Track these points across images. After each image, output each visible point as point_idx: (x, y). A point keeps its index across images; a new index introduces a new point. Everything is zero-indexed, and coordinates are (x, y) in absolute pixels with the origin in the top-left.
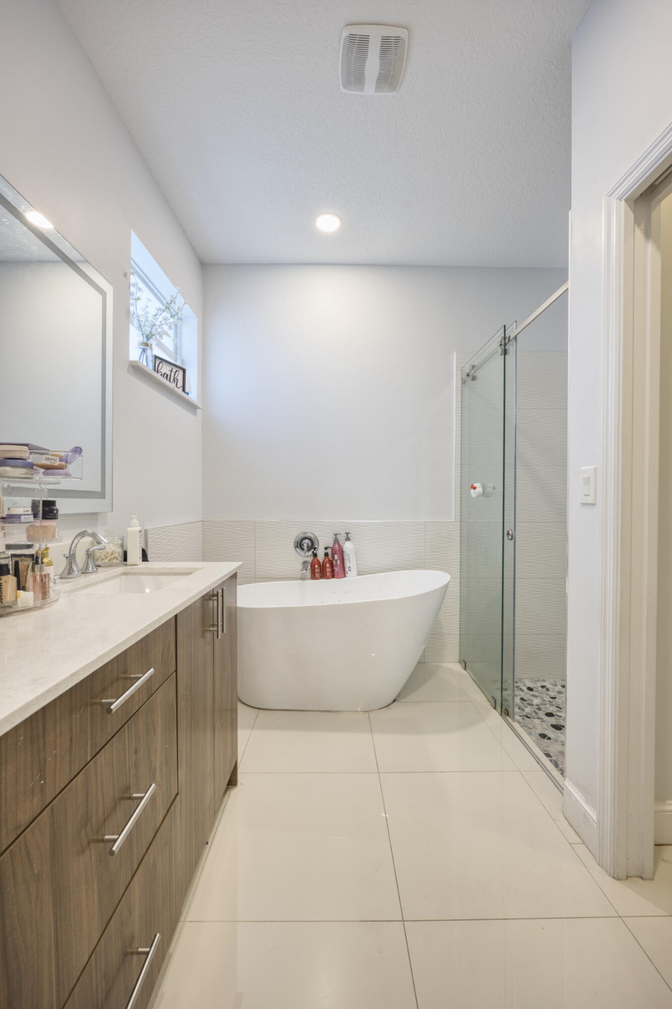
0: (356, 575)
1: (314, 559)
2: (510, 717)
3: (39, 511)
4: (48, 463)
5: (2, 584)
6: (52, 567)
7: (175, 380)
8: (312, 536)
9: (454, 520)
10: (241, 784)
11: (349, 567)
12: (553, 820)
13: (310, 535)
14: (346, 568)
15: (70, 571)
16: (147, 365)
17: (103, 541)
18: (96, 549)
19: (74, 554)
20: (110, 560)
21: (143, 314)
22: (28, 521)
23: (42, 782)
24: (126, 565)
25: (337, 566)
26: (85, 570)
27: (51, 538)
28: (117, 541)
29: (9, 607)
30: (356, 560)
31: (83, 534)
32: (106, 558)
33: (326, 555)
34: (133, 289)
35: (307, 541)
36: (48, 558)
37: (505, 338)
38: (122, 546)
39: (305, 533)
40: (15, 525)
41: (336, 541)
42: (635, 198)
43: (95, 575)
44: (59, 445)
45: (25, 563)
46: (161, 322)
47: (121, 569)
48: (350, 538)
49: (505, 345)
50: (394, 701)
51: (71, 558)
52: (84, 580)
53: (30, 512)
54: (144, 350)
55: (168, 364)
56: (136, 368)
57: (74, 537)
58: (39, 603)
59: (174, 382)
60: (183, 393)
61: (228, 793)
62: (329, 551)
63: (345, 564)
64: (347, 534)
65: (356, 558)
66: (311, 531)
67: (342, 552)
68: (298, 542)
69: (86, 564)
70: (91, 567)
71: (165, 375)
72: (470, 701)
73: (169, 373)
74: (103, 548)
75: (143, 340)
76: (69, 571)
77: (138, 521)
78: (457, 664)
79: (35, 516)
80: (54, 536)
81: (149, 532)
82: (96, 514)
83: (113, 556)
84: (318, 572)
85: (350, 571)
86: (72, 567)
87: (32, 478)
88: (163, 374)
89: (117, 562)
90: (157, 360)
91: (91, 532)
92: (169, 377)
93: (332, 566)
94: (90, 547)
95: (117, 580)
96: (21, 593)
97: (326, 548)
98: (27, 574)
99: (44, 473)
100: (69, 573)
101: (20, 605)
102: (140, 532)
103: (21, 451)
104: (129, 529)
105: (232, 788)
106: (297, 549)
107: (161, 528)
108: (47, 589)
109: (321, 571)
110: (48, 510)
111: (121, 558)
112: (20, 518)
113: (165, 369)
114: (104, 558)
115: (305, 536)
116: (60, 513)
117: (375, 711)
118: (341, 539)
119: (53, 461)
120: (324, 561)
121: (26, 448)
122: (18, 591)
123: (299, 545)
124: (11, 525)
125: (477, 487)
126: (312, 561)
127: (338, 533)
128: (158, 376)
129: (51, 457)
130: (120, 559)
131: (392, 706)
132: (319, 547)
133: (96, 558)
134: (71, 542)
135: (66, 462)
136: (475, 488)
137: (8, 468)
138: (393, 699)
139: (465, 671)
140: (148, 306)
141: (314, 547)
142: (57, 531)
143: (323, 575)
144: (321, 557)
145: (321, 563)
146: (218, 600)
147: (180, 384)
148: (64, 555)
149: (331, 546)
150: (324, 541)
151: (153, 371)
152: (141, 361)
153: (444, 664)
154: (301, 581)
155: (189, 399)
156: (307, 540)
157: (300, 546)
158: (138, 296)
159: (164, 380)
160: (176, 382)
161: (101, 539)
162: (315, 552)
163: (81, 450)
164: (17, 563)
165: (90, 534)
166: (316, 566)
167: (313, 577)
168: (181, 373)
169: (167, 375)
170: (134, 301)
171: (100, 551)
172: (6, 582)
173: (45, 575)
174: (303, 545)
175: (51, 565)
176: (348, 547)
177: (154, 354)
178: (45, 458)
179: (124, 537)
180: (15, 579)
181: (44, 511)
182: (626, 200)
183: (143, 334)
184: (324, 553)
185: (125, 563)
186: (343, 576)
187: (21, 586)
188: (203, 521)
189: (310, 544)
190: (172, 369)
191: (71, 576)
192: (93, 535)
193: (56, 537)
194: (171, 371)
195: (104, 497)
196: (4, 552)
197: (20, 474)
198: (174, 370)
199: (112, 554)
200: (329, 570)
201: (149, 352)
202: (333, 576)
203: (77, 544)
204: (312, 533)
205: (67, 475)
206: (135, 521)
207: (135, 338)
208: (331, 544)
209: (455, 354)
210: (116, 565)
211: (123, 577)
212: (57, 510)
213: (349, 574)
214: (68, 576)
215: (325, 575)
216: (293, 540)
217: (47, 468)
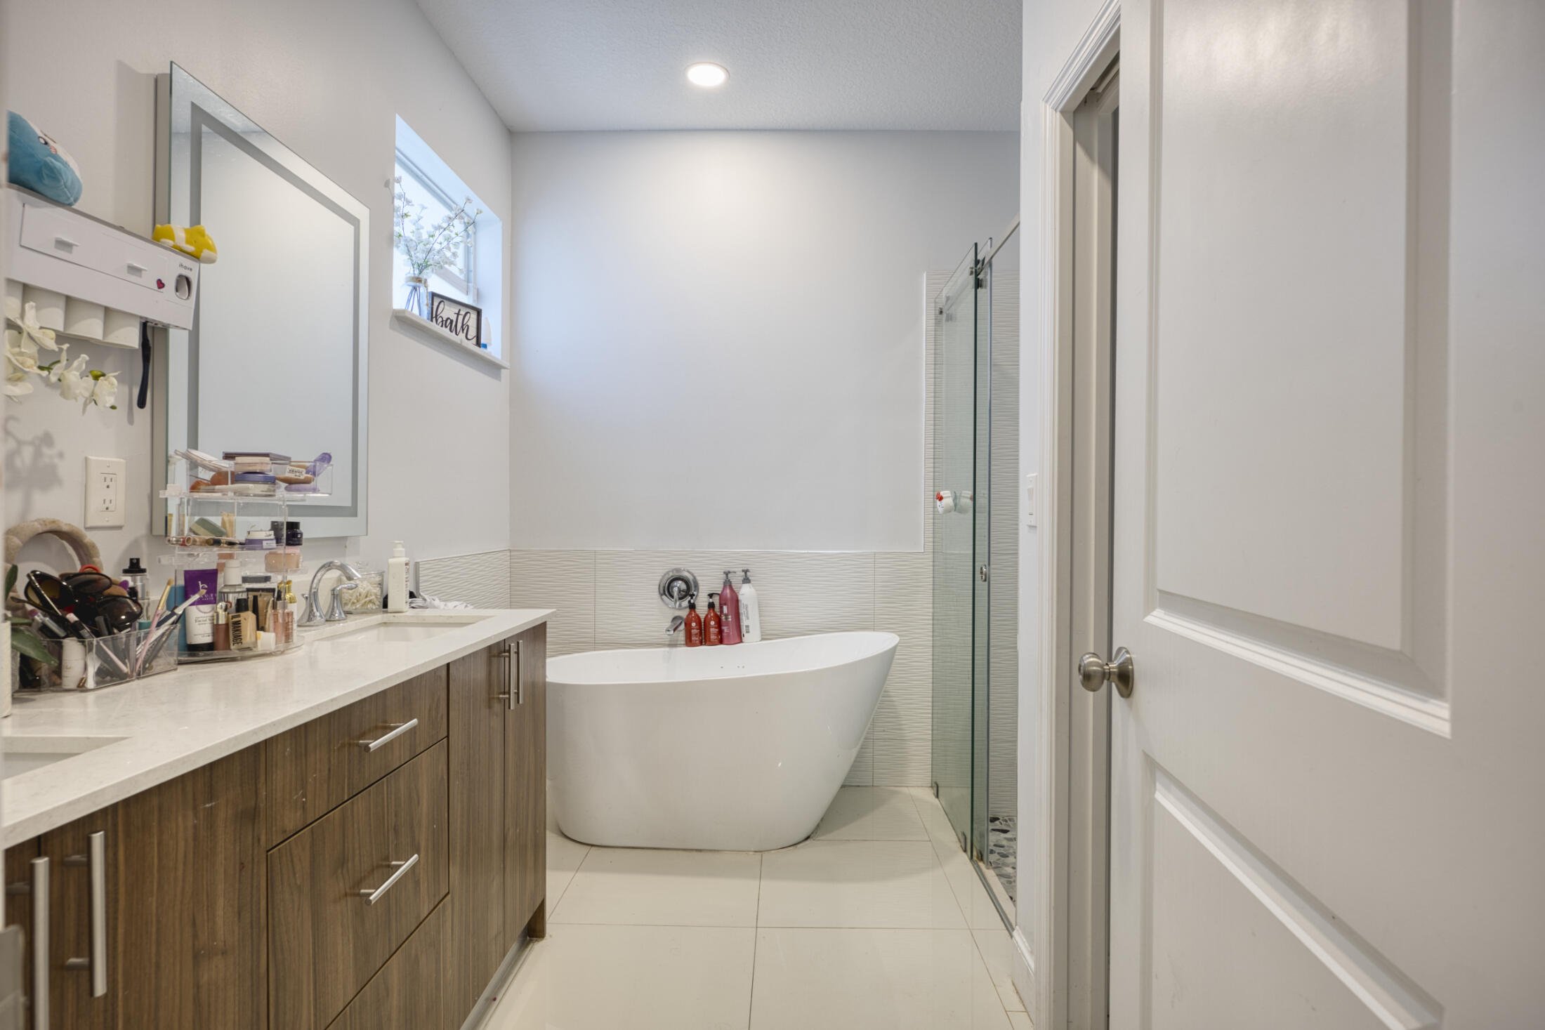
0: (760, 639)
1: (690, 614)
2: (984, 863)
3: (283, 535)
4: (292, 476)
5: (241, 622)
6: (295, 604)
7: (465, 328)
8: (691, 578)
9: (923, 551)
10: (551, 936)
11: (747, 626)
12: (994, 985)
13: (686, 574)
14: (742, 627)
15: (311, 616)
16: (420, 315)
17: (356, 576)
18: (345, 588)
19: (315, 594)
20: (363, 605)
21: (414, 230)
22: (270, 547)
23: (304, 800)
24: (387, 612)
25: (727, 624)
26: (330, 617)
27: (295, 569)
28: (374, 577)
29: (249, 649)
30: (760, 616)
31: (328, 566)
32: (358, 601)
33: (711, 606)
34: (397, 203)
35: (680, 584)
36: (291, 594)
37: (977, 262)
38: (381, 584)
39: (678, 570)
40: (257, 551)
41: (728, 584)
42: (1074, 109)
43: (343, 623)
44: (304, 454)
45: (265, 599)
46: (441, 243)
47: (380, 617)
48: (750, 578)
49: (977, 274)
50: (808, 838)
51: (312, 598)
52: (329, 629)
53: (273, 537)
54: (415, 288)
55: (452, 304)
56: (402, 321)
57: (316, 570)
58: (282, 646)
59: (463, 330)
60: (477, 348)
61: (530, 946)
62: (716, 600)
63: (741, 621)
64: (746, 572)
65: (760, 612)
66: (690, 568)
67: (736, 602)
68: (664, 587)
69: (330, 610)
70: (337, 612)
71: (449, 321)
72: (930, 841)
73: (454, 318)
74: (354, 586)
75: (414, 274)
76: (309, 616)
77: (403, 549)
78: (927, 789)
79: (278, 540)
80: (297, 567)
81: (421, 566)
82: (345, 538)
83: (368, 599)
84: (696, 634)
85: (748, 632)
86: (312, 610)
87: (274, 496)
88: (444, 319)
89: (374, 607)
90: (435, 299)
91: (339, 564)
92: (454, 323)
93: (719, 624)
94: (335, 586)
95: (375, 632)
96: (261, 633)
97: (711, 596)
98: (267, 611)
99: (286, 489)
100: (309, 619)
101: (260, 649)
102: (407, 564)
103: (262, 463)
104: (391, 561)
105: (536, 940)
106: (664, 597)
107: (440, 560)
108: (290, 631)
109: (701, 633)
110: (291, 534)
111: (379, 603)
112: (262, 543)
113: (448, 312)
114: (355, 601)
115: (676, 574)
116: (304, 536)
117: (773, 852)
118: (736, 580)
119: (298, 474)
120: (707, 616)
121: (268, 459)
122: (258, 632)
123: (667, 590)
124: (253, 552)
125: (943, 496)
126: (688, 616)
127: (731, 570)
128: (435, 327)
129: (296, 469)
130: (377, 603)
131: (801, 845)
132: (700, 594)
133: (344, 601)
134: (311, 578)
135: (314, 474)
136: (941, 499)
137: (251, 485)
138: (805, 836)
139: (937, 800)
140: (422, 218)
141: (691, 593)
142: (301, 560)
143: (704, 640)
144: (702, 610)
145: (703, 620)
146: (510, 657)
147: (472, 333)
148: (303, 595)
149: (720, 592)
150: (709, 584)
151: (429, 322)
152: (410, 309)
153: (906, 789)
154: (667, 649)
155: (486, 356)
156: (680, 582)
157: (669, 592)
158: (405, 212)
159: (445, 332)
160: (465, 331)
161: (353, 573)
162: (692, 601)
163: (330, 457)
164: (255, 598)
165: (338, 566)
166: (694, 624)
167: (689, 642)
168: (474, 316)
169: (452, 321)
170: (400, 219)
171: (350, 591)
172: (245, 619)
173: (288, 614)
174: (673, 588)
175: (294, 602)
176: (746, 593)
177: (430, 290)
178: (288, 470)
179: (384, 572)
180: (254, 616)
181: (287, 535)
182: (1062, 112)
183: (413, 265)
184: (707, 604)
185: (384, 610)
186: (738, 640)
187: (260, 627)
188: (510, 551)
189: (684, 587)
190: (460, 310)
191: (311, 623)
192: (342, 568)
193: (300, 568)
194: (458, 314)
195: (355, 515)
196: (240, 585)
197: (263, 491)
198: (463, 313)
199: (366, 597)
200: (713, 630)
201: (422, 290)
202: (721, 642)
203: (320, 581)
204: (688, 572)
205: (315, 490)
206: (400, 549)
207: (401, 268)
208: (718, 588)
209: (925, 275)
210: (372, 612)
211: (382, 629)
212: (301, 534)
213: (746, 637)
214: (308, 623)
215: (708, 640)
216: (658, 582)
217: (290, 482)
